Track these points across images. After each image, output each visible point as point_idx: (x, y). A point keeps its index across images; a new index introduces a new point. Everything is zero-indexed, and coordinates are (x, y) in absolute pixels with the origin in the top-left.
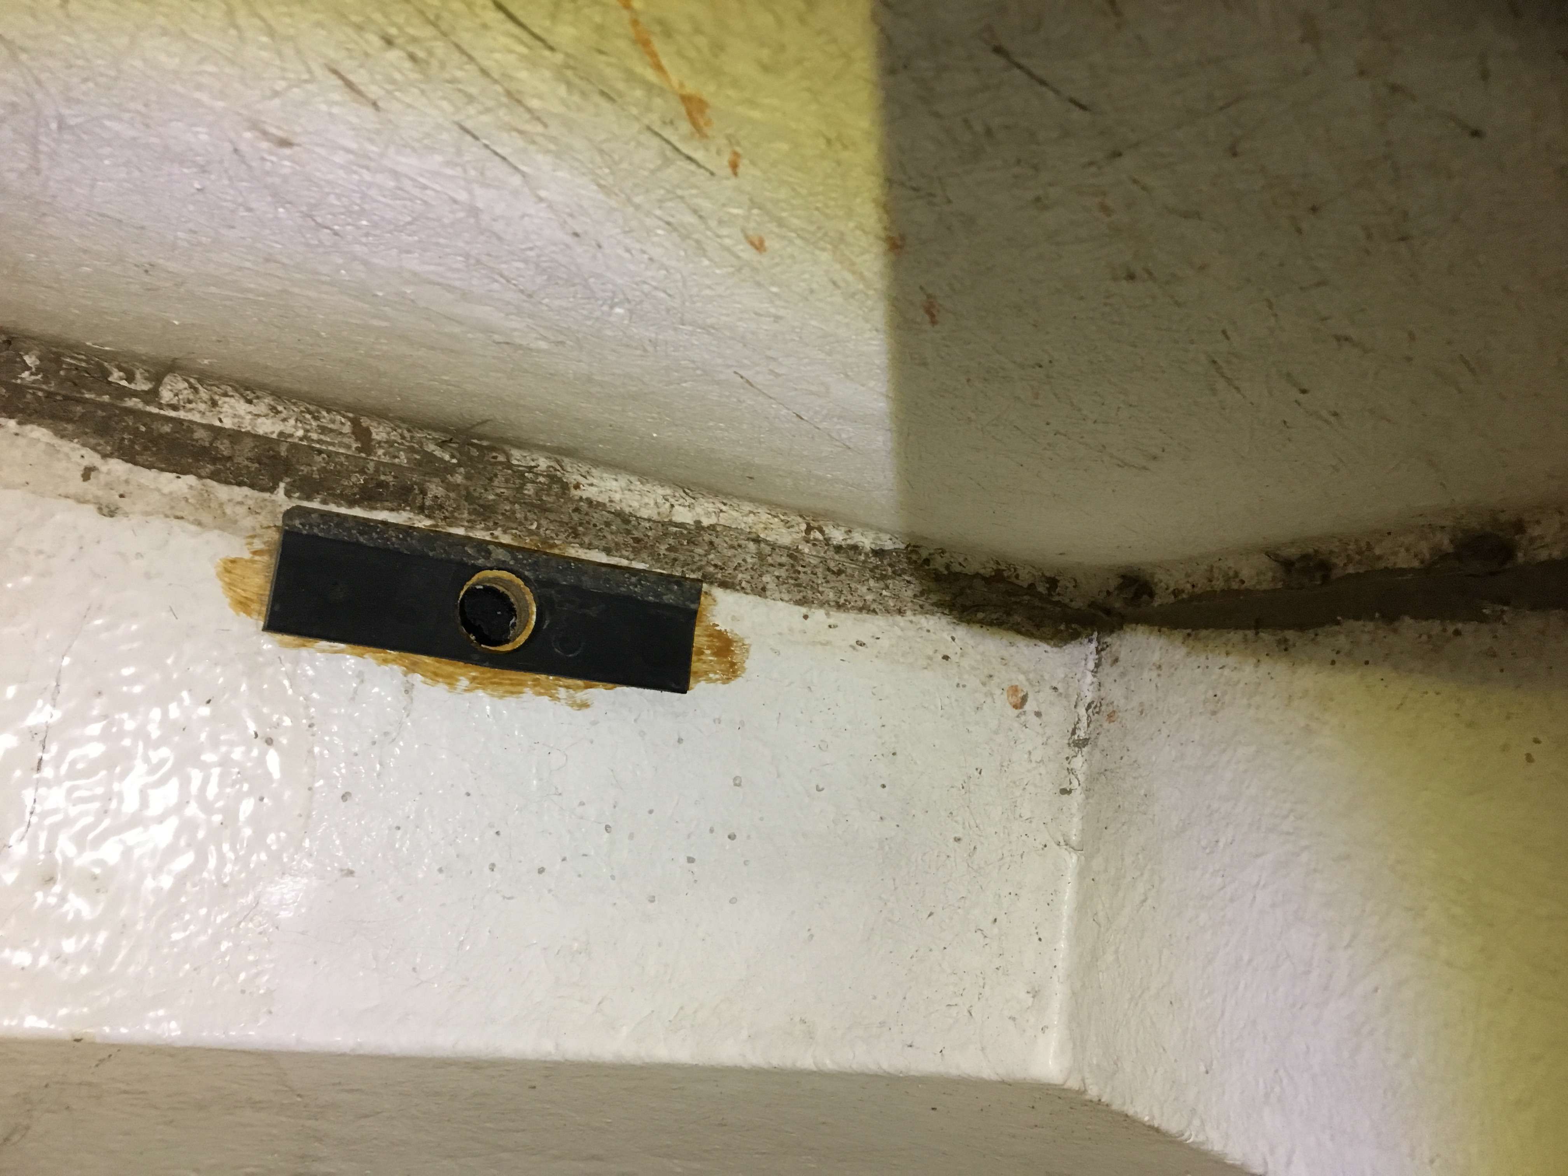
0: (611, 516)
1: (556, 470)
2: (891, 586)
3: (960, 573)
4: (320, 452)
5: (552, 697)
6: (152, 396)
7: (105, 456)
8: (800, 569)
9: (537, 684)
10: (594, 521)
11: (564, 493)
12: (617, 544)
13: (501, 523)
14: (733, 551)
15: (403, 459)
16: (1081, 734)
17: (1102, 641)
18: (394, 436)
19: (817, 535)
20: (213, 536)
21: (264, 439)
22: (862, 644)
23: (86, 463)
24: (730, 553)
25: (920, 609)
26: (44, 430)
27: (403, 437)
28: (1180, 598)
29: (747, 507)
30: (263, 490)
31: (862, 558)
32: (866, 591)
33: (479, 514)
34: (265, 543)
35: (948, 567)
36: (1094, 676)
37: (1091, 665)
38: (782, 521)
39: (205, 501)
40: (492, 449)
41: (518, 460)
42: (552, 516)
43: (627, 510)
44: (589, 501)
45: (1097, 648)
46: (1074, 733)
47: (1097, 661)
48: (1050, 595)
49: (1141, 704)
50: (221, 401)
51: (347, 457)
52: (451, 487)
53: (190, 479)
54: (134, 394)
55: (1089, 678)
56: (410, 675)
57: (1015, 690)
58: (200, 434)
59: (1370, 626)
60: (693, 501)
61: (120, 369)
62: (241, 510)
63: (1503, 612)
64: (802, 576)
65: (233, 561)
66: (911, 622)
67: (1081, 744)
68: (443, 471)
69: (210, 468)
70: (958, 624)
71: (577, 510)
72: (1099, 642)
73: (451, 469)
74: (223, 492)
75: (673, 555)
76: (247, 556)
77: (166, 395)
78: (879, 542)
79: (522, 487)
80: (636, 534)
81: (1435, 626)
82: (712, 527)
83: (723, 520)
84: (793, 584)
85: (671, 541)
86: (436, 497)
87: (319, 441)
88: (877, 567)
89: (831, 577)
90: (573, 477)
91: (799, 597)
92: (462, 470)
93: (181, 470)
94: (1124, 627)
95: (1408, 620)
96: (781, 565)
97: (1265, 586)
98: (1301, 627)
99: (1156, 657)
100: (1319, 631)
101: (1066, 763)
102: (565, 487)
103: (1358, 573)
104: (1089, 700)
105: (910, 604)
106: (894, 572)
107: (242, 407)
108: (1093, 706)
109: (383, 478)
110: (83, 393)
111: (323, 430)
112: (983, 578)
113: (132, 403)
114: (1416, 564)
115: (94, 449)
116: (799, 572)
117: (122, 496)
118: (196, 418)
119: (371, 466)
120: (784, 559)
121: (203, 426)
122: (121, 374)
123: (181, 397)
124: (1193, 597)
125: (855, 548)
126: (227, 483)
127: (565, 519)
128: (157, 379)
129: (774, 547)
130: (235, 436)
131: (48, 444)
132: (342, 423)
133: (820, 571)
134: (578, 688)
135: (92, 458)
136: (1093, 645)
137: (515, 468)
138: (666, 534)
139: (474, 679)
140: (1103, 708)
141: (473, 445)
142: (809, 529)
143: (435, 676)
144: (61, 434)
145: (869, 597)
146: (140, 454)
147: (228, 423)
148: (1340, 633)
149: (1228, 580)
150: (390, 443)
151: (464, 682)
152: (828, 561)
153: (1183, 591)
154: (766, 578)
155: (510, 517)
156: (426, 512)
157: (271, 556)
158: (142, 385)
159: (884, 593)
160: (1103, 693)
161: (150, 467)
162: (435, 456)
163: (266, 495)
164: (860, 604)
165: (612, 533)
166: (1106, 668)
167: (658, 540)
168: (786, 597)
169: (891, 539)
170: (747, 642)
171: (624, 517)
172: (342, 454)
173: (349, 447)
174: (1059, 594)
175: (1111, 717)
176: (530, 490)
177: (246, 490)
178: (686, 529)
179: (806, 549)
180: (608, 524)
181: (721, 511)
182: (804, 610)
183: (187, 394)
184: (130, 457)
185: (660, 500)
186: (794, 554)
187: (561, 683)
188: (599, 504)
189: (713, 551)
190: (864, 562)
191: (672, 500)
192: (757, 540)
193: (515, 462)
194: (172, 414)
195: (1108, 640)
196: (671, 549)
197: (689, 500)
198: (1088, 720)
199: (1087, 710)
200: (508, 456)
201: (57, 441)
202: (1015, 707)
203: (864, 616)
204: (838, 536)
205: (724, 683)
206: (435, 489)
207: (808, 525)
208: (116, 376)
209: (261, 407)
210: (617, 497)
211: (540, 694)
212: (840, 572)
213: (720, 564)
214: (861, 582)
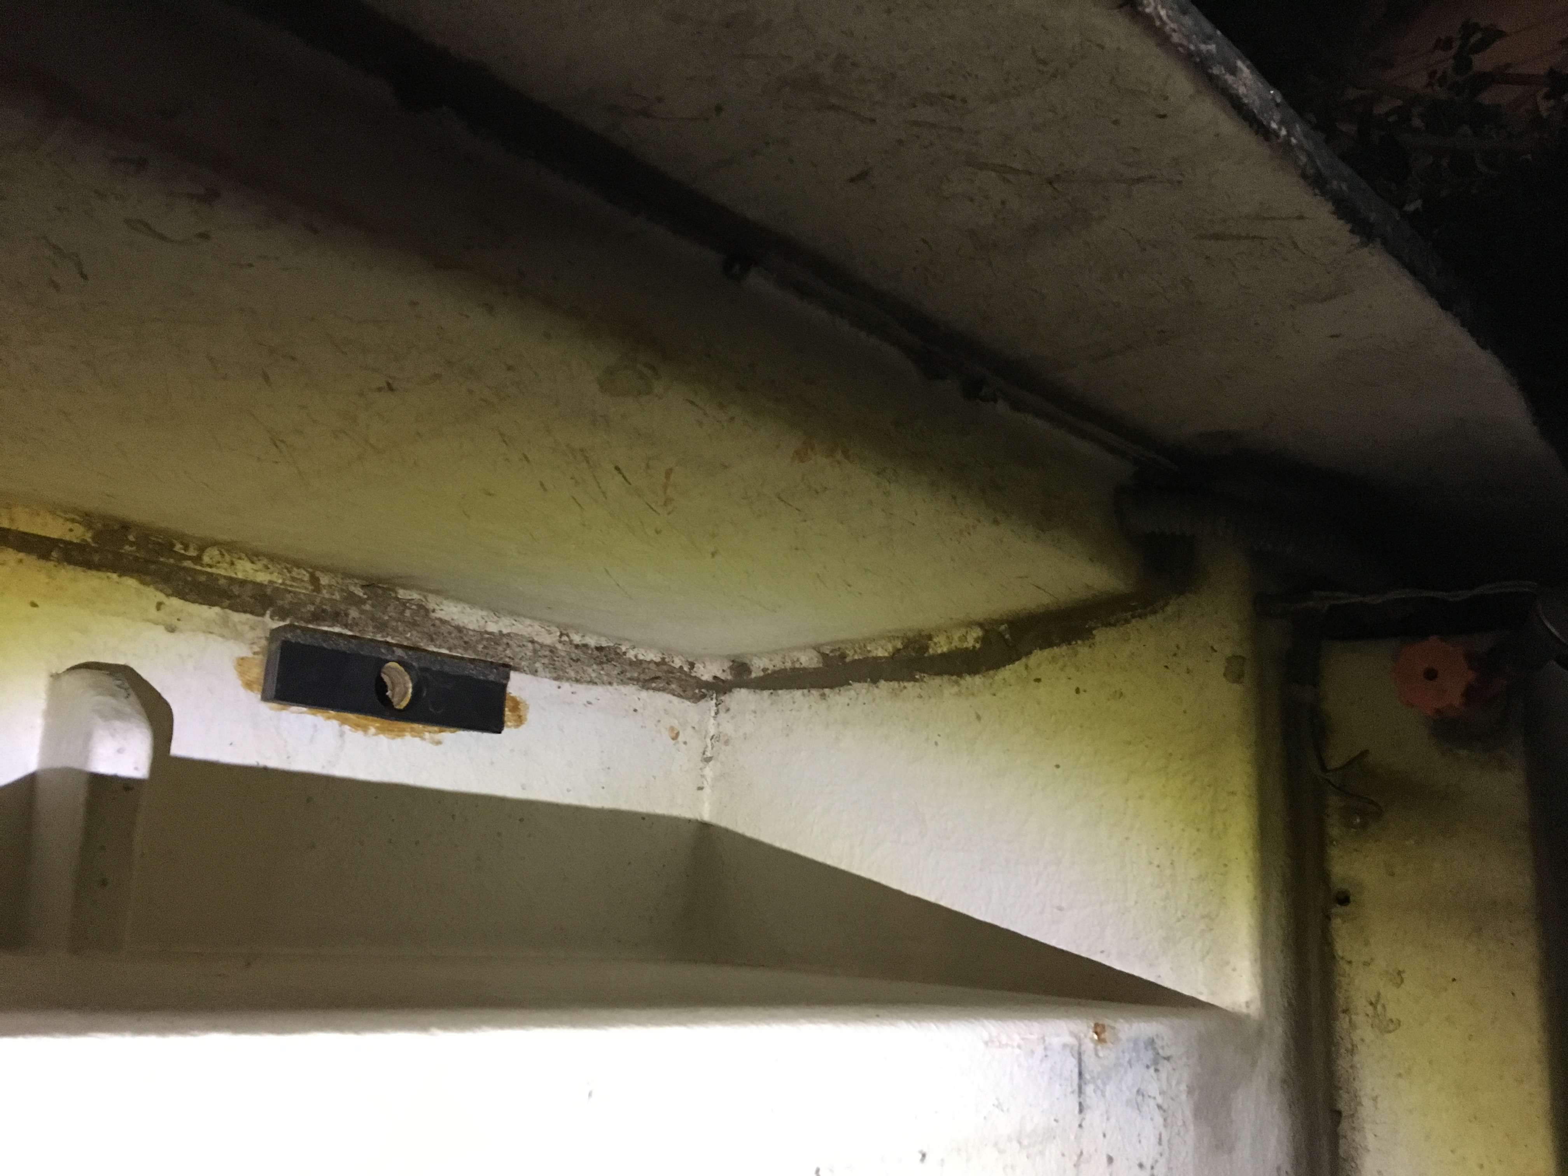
0: (452, 629)
1: (422, 601)
2: (605, 668)
3: (643, 660)
4: (290, 592)
5: (421, 737)
6: (198, 559)
7: (168, 595)
8: (556, 659)
9: (413, 730)
10: (442, 631)
11: (426, 615)
12: (455, 645)
13: (390, 633)
14: (519, 648)
15: (337, 596)
16: (708, 754)
17: (719, 699)
18: (333, 582)
19: (565, 638)
20: (231, 644)
21: (260, 586)
22: (589, 703)
23: (157, 600)
24: (518, 649)
25: (620, 682)
26: (134, 581)
27: (338, 583)
28: (767, 673)
29: (528, 622)
30: (258, 615)
31: (590, 652)
32: (592, 671)
33: (378, 628)
34: (260, 647)
35: (636, 657)
36: (715, 720)
37: (713, 714)
38: (547, 630)
39: (225, 622)
40: (389, 589)
41: (401, 596)
42: (419, 629)
43: (461, 625)
44: (440, 620)
45: (716, 703)
46: (704, 754)
47: (716, 711)
48: (691, 672)
49: (745, 734)
50: (237, 562)
51: (305, 594)
52: (362, 612)
53: (217, 609)
54: (190, 558)
55: (712, 721)
56: (342, 726)
57: (672, 729)
58: (222, 582)
59: (866, 685)
60: (498, 619)
61: (182, 543)
62: (247, 628)
63: (924, 677)
64: (557, 663)
65: (243, 659)
66: (616, 689)
67: (708, 760)
68: (358, 602)
69: (228, 602)
70: (641, 691)
71: (434, 625)
72: (717, 700)
73: (362, 602)
74: (237, 617)
75: (486, 651)
76: (250, 655)
77: (206, 559)
78: (599, 642)
79: (403, 611)
80: (466, 639)
81: (895, 684)
82: (509, 635)
83: (514, 630)
84: (552, 668)
85: (485, 643)
86: (354, 618)
87: (291, 586)
88: (598, 657)
89: (573, 663)
90: (431, 606)
91: (555, 675)
92: (370, 602)
93: (212, 604)
94: (733, 690)
95: (882, 682)
96: (545, 656)
97: (813, 666)
98: (832, 687)
99: (753, 707)
100: (841, 688)
101: (700, 771)
102: (427, 611)
103: (860, 659)
104: (712, 734)
105: (616, 679)
106: (607, 660)
107: (248, 566)
108: (714, 737)
109: (324, 607)
110: (159, 558)
111: (293, 579)
112: (655, 663)
113: (188, 564)
114: (886, 654)
115: (161, 591)
116: (554, 660)
117: (178, 620)
118: (222, 572)
119: (318, 600)
120: (547, 653)
121: (225, 577)
122: (181, 546)
123: (214, 560)
124: (774, 672)
125: (586, 646)
126: (237, 611)
127: (425, 630)
128: (202, 549)
129: (542, 646)
130: (243, 583)
131: (135, 588)
132: (304, 575)
133: (567, 660)
134: (435, 732)
135: (161, 597)
136: (714, 701)
137: (401, 600)
138: (482, 639)
139: (377, 728)
140: (721, 738)
141: (379, 587)
142: (561, 635)
143: (356, 726)
144: (143, 583)
145: (594, 675)
146: (187, 594)
147: (240, 576)
148: (852, 689)
149: (793, 662)
150: (330, 586)
151: (372, 730)
152: (572, 654)
153: (768, 669)
154: (538, 665)
155: (395, 630)
156: (349, 627)
157: (264, 656)
158: (192, 553)
159: (602, 672)
160: (721, 730)
161: (194, 602)
162: (354, 594)
163: (260, 618)
164: (589, 679)
165: (452, 638)
166: (722, 714)
167: (478, 642)
168: (548, 675)
169: (606, 641)
170: (527, 703)
171: (459, 629)
172: (303, 593)
173: (306, 589)
174: (695, 672)
175: (726, 743)
176: (408, 613)
177: (249, 616)
178: (494, 635)
179: (559, 646)
180: (450, 633)
181: (514, 625)
182: (557, 683)
183: (219, 558)
184: (183, 596)
185: (480, 619)
186: (553, 650)
187: (426, 730)
188: (446, 621)
189: (508, 649)
190: (592, 654)
191: (486, 619)
192: (533, 642)
193: (399, 597)
194: (209, 570)
195: (723, 698)
196: (485, 647)
197: (496, 618)
198: (711, 745)
199: (711, 740)
200: (396, 593)
201: (141, 587)
202: (673, 739)
203: (590, 686)
204: (577, 639)
205: (515, 728)
206: (354, 613)
207: (561, 632)
208: (178, 547)
209: (259, 565)
210: (455, 617)
211: (415, 736)
212: (578, 660)
213: (512, 656)
214: (590, 666)
